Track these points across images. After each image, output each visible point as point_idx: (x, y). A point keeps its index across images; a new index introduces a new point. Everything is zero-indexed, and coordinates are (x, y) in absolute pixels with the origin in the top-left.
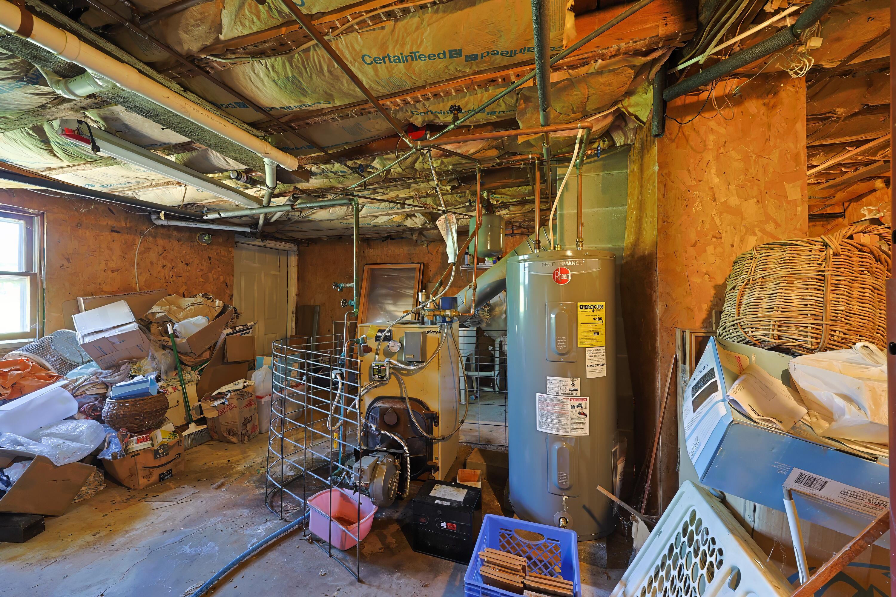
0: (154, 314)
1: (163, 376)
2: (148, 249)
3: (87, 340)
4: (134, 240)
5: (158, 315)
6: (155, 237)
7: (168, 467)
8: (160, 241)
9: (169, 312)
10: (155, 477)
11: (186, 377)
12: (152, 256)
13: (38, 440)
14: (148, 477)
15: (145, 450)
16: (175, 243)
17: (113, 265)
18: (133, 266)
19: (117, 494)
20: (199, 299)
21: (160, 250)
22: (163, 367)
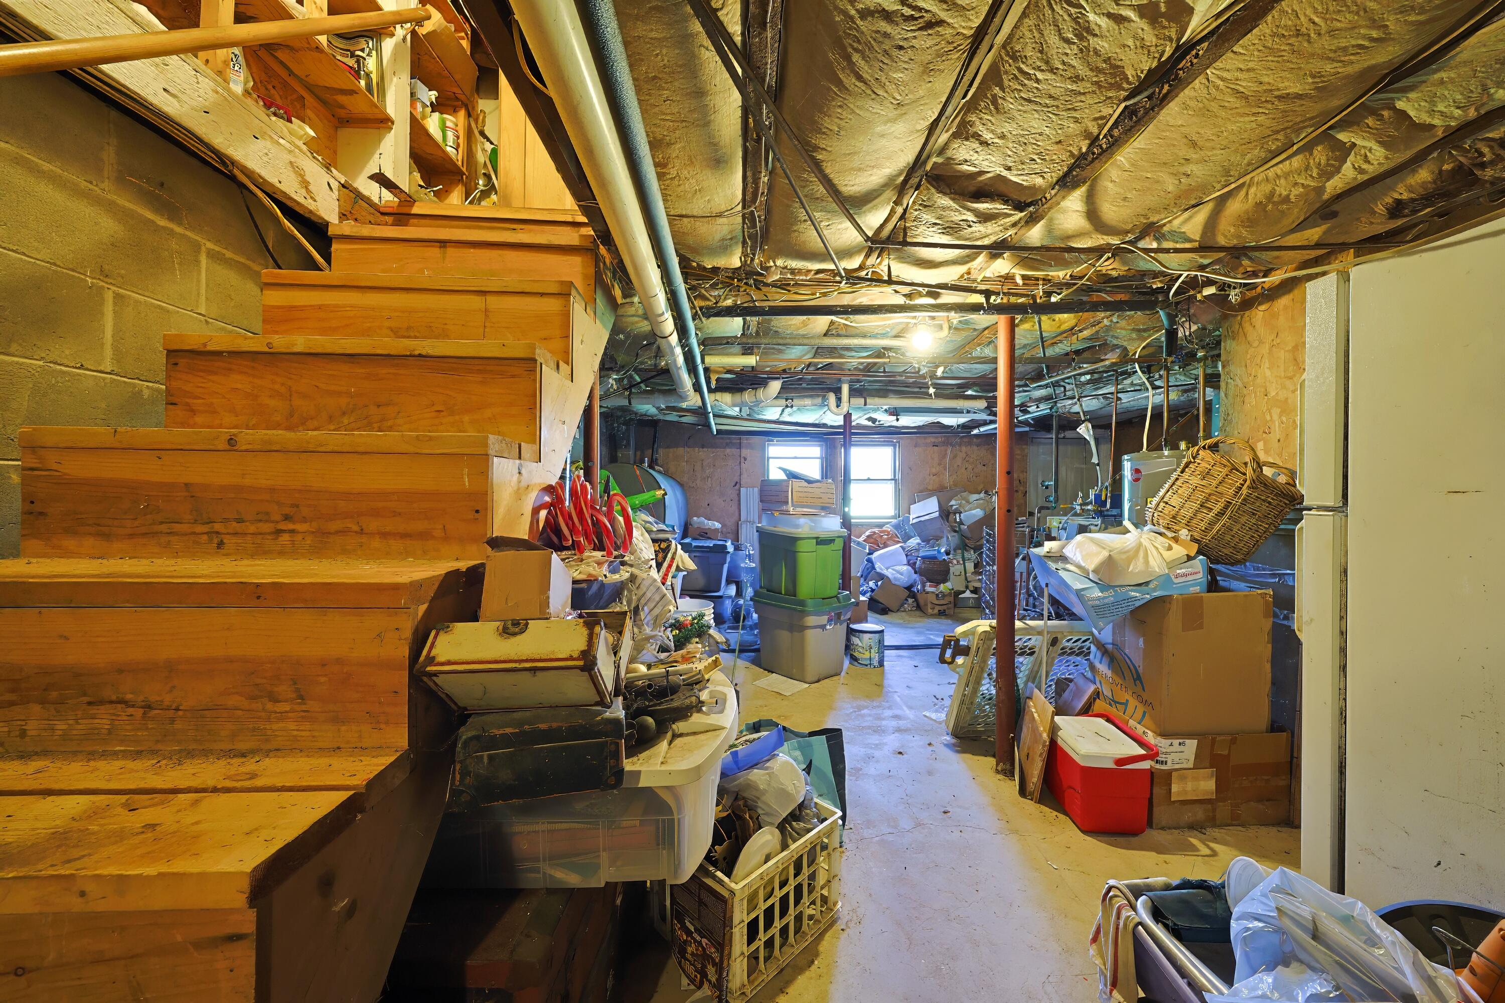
0: (952, 506)
1: (952, 552)
2: (955, 457)
3: (915, 521)
4: (946, 451)
5: (954, 507)
6: (960, 445)
7: (945, 607)
8: (964, 449)
9: (960, 505)
10: (936, 611)
11: (966, 555)
12: (959, 461)
13: (887, 569)
14: (933, 609)
15: (933, 592)
16: (975, 448)
17: (934, 470)
18: (945, 469)
19: (918, 613)
20: (982, 495)
21: (964, 455)
22: (953, 546)
